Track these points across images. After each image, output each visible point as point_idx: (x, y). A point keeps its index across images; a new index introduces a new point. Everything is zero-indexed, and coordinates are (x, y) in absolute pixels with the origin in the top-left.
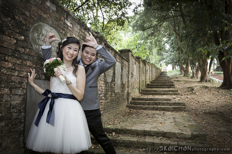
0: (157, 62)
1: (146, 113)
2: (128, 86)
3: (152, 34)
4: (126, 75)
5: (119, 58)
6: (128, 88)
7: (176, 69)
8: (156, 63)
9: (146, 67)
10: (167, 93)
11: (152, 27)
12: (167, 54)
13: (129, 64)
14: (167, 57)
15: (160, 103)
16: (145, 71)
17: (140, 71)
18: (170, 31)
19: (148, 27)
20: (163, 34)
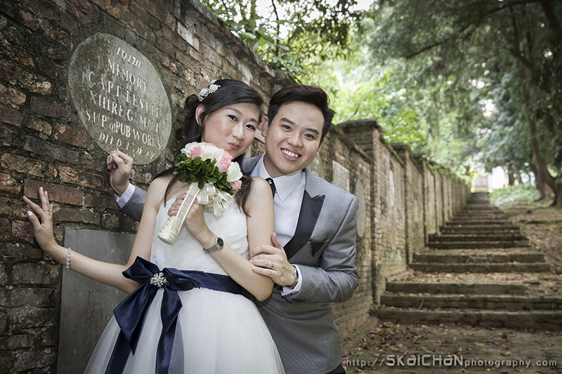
0: (455, 159)
1: (440, 338)
2: (373, 243)
3: (439, 67)
4: (367, 205)
5: (344, 150)
6: (373, 249)
7: (521, 182)
8: (452, 164)
9: (423, 177)
10: (505, 267)
11: (437, 44)
12: (489, 131)
13: (372, 170)
14: (491, 141)
15: (485, 300)
16: (420, 192)
17: (406, 191)
18: (497, 54)
19: (426, 43)
20: (472, 68)
